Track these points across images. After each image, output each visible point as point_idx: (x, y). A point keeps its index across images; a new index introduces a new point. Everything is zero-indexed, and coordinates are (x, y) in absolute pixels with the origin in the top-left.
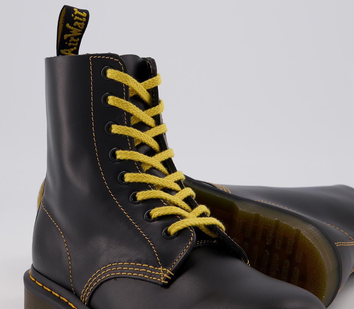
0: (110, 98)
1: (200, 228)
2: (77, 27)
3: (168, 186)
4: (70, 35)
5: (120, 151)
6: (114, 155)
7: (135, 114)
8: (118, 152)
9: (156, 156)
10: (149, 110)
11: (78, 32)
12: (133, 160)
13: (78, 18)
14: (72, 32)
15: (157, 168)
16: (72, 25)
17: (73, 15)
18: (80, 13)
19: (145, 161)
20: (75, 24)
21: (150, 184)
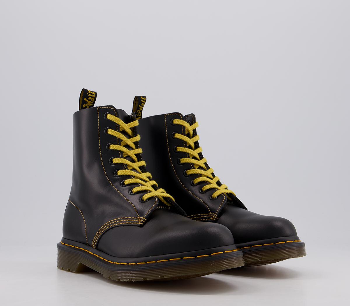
0: (109, 130)
1: (161, 200)
2: (90, 100)
3: (143, 178)
4: (86, 105)
5: (115, 159)
6: (112, 161)
7: (123, 140)
8: (114, 159)
9: (135, 163)
10: (132, 139)
11: (91, 104)
12: (122, 163)
13: (91, 95)
14: (88, 103)
15: (136, 169)
16: (87, 99)
17: (88, 93)
18: (92, 93)
19: (129, 164)
20: (89, 99)
21: (132, 176)
